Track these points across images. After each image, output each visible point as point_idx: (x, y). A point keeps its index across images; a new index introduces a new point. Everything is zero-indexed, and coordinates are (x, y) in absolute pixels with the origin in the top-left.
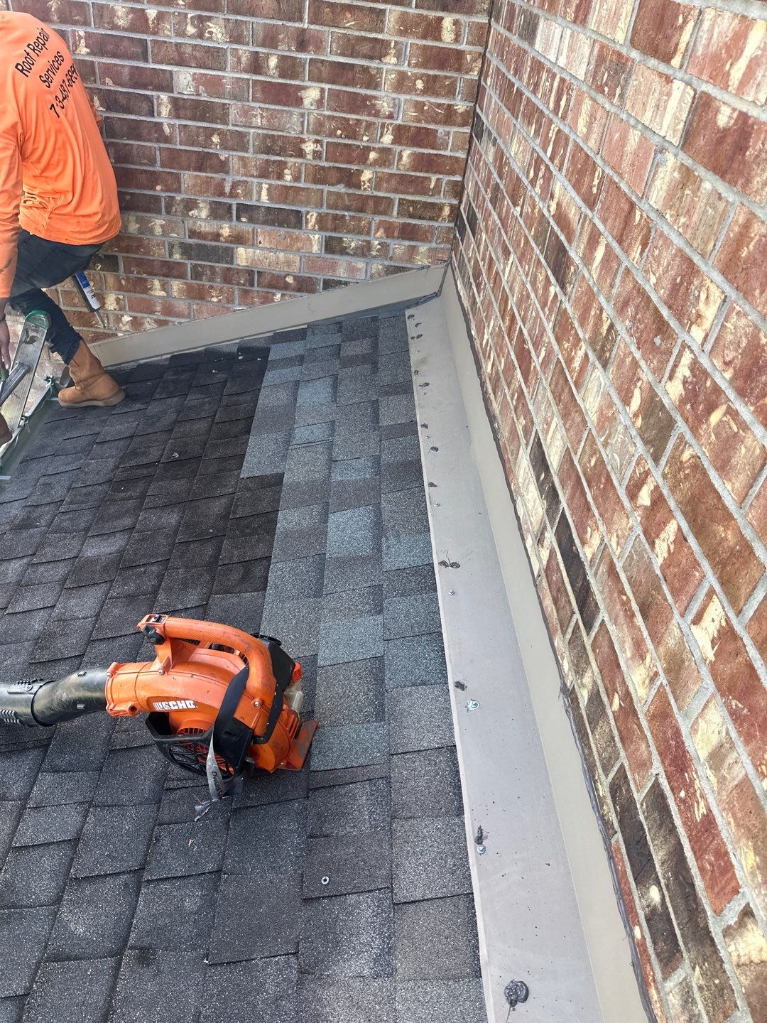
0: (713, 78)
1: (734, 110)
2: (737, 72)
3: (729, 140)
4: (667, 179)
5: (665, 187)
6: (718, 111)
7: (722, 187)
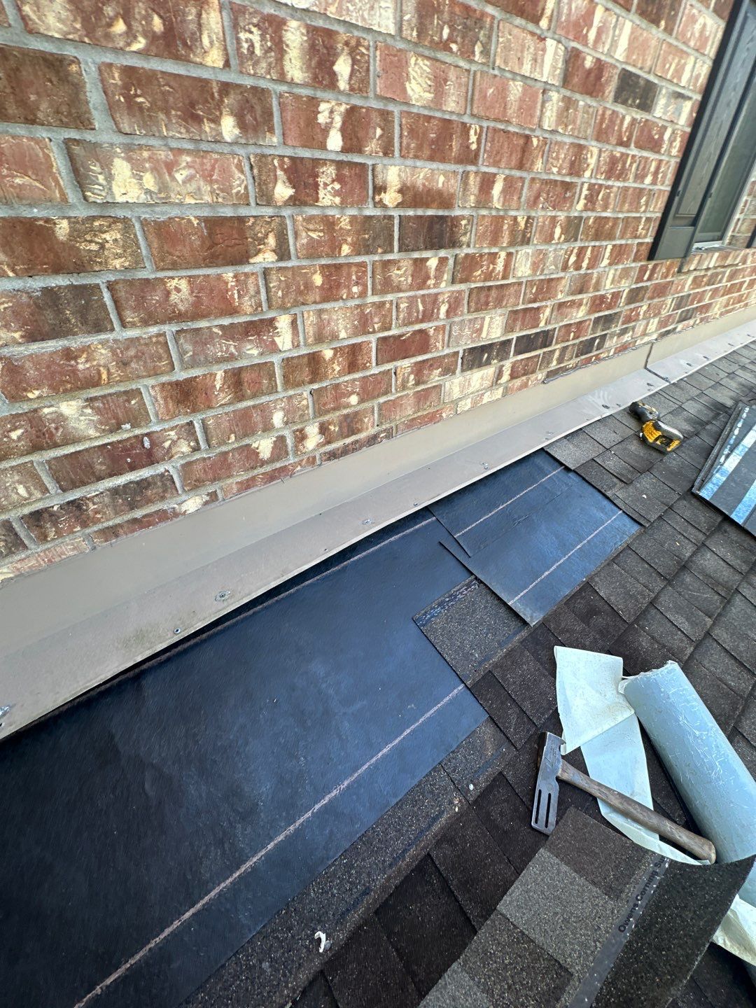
0: (576, 39)
1: (594, 57)
2: (592, 35)
3: (593, 75)
4: (555, 109)
5: (554, 114)
6: (584, 59)
7: (589, 101)
